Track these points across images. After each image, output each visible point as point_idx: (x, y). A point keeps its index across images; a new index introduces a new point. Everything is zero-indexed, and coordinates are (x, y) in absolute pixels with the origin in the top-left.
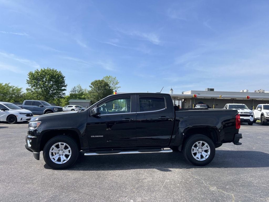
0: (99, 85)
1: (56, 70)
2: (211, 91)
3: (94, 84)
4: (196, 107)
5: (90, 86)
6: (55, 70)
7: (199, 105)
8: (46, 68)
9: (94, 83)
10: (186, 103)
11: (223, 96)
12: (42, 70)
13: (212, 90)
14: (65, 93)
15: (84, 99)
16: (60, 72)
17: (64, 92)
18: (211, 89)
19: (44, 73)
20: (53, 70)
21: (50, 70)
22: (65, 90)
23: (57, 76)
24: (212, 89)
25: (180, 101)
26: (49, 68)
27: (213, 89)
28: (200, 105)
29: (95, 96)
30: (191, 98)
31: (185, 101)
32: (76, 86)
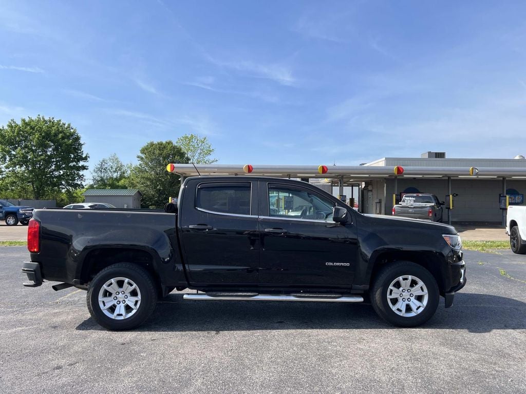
0: (157, 152)
1: (60, 121)
2: (436, 157)
3: (146, 151)
4: (404, 201)
5: (138, 157)
6: (56, 120)
7: (411, 197)
8: (34, 118)
9: (146, 149)
10: (371, 191)
11: (479, 168)
12: (24, 120)
13: (440, 155)
14: (83, 175)
15: (124, 187)
16: (69, 125)
17: (81, 173)
18: (436, 153)
19: (28, 127)
20: (50, 121)
21: (44, 121)
22: (84, 168)
23: (60, 136)
24: (439, 153)
25: (356, 189)
26: (41, 117)
27: (441, 153)
28: (413, 197)
29: (148, 179)
30: (385, 178)
31: (370, 188)
32: (107, 157)
